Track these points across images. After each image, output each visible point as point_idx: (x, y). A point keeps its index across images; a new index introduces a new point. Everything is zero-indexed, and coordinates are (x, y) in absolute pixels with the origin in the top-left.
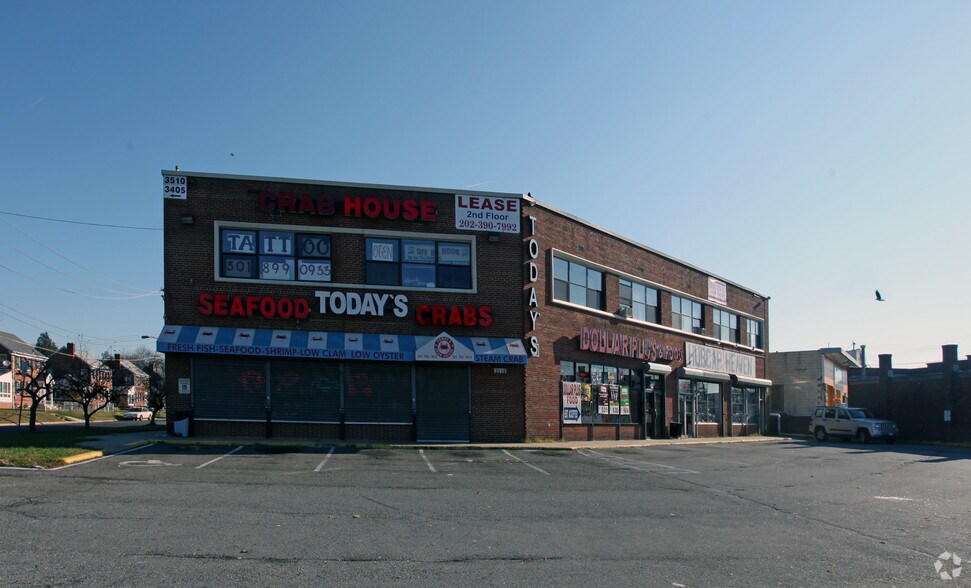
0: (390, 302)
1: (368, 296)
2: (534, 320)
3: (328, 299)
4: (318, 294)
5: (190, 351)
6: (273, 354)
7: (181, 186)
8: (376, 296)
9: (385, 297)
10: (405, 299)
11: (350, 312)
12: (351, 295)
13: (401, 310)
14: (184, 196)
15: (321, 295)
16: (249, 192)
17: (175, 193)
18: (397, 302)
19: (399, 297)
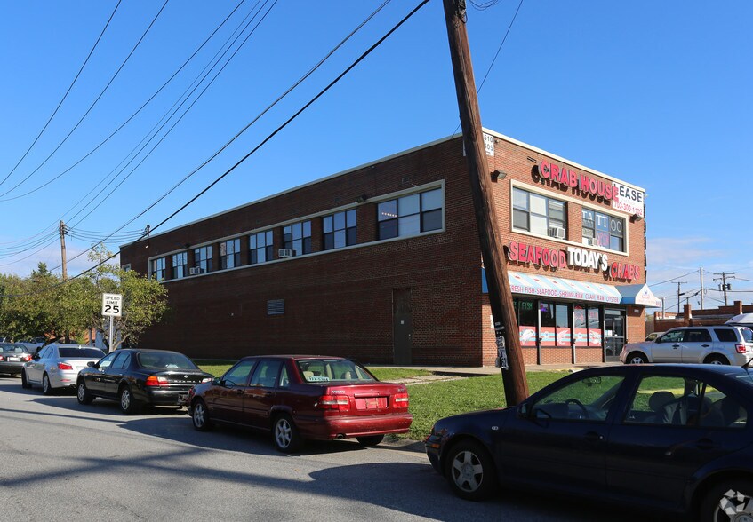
0: (600, 259)
10: (607, 258)
13: (604, 266)
14: (493, 154)
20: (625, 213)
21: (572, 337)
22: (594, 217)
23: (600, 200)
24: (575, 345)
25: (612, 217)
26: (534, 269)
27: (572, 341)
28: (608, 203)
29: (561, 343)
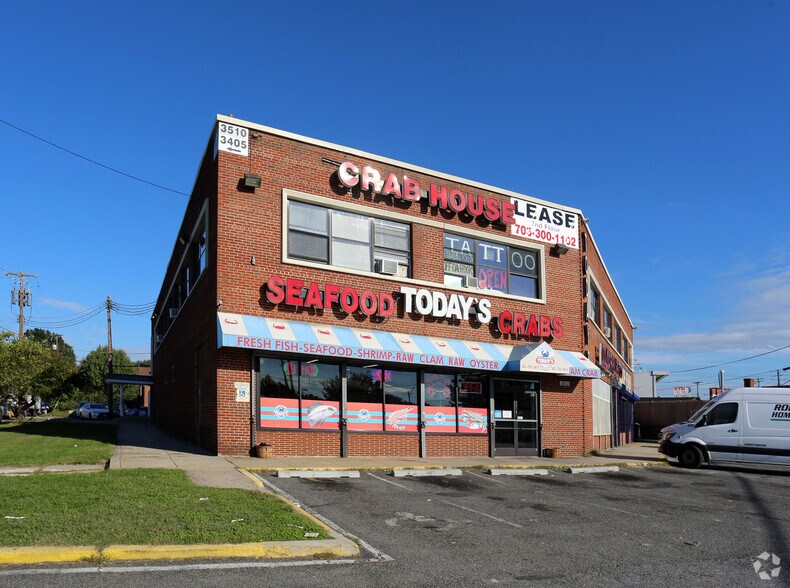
0: (475, 306)
1: (454, 297)
3: (414, 297)
4: (404, 290)
5: (267, 348)
7: (241, 139)
8: (462, 298)
9: (470, 300)
10: (489, 305)
12: (437, 295)
13: (484, 316)
14: (245, 152)
15: (407, 292)
17: (233, 147)
18: (481, 307)
19: (483, 301)
20: (540, 242)
21: (419, 419)
22: (474, 247)
23: (482, 222)
24: (423, 431)
25: (514, 247)
26: (333, 318)
27: (420, 426)
28: (500, 226)
29: (396, 427)
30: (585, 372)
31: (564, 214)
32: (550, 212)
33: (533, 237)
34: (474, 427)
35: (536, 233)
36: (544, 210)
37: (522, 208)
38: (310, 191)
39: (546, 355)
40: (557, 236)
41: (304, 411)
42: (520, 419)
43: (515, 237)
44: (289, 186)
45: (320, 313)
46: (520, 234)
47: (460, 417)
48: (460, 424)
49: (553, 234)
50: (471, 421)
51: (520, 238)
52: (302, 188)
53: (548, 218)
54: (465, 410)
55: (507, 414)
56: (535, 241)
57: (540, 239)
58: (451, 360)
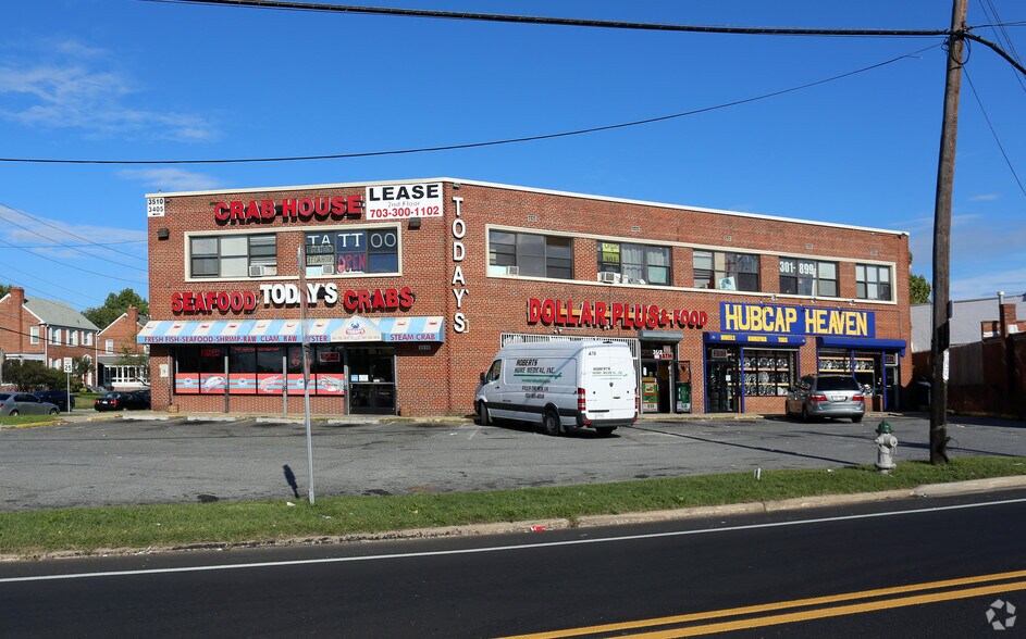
0: (322, 290)
2: (459, 297)
3: (270, 291)
4: (262, 287)
6: (222, 342)
8: (310, 285)
9: (318, 285)
11: (289, 301)
12: (289, 286)
14: (162, 214)
15: (265, 287)
16: (211, 204)
17: (156, 212)
18: (328, 290)
19: (329, 285)
20: (397, 220)
22: (333, 239)
23: (336, 217)
25: (371, 231)
28: (355, 216)
29: (266, 391)
30: (420, 337)
31: (425, 187)
32: (409, 190)
33: (390, 217)
34: (332, 389)
35: (393, 212)
36: (403, 189)
37: (378, 193)
38: (203, 229)
39: (356, 327)
40: (417, 210)
41: (202, 381)
42: (377, 381)
43: (370, 221)
44: (188, 229)
45: (210, 312)
46: (375, 218)
47: (318, 381)
48: (318, 387)
49: (413, 209)
50: (329, 385)
51: (375, 221)
52: (197, 229)
53: (407, 196)
54: (323, 375)
55: (364, 378)
56: (391, 220)
57: (398, 217)
58: (285, 337)
